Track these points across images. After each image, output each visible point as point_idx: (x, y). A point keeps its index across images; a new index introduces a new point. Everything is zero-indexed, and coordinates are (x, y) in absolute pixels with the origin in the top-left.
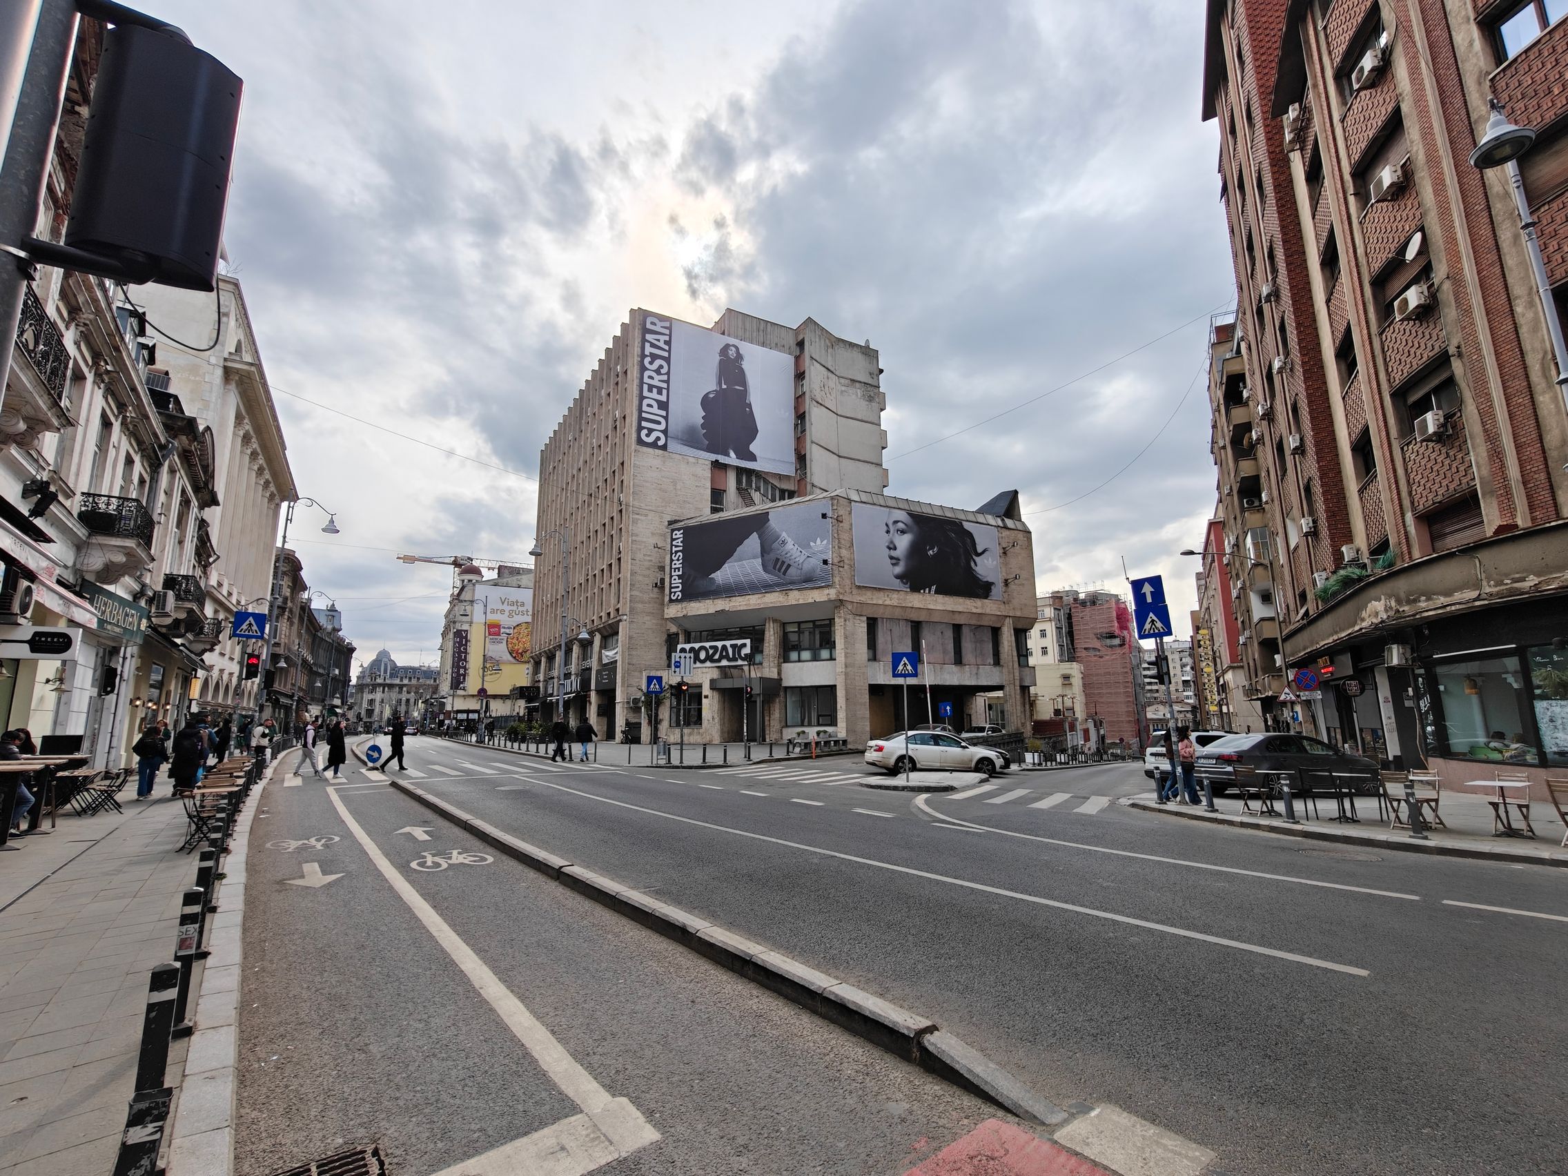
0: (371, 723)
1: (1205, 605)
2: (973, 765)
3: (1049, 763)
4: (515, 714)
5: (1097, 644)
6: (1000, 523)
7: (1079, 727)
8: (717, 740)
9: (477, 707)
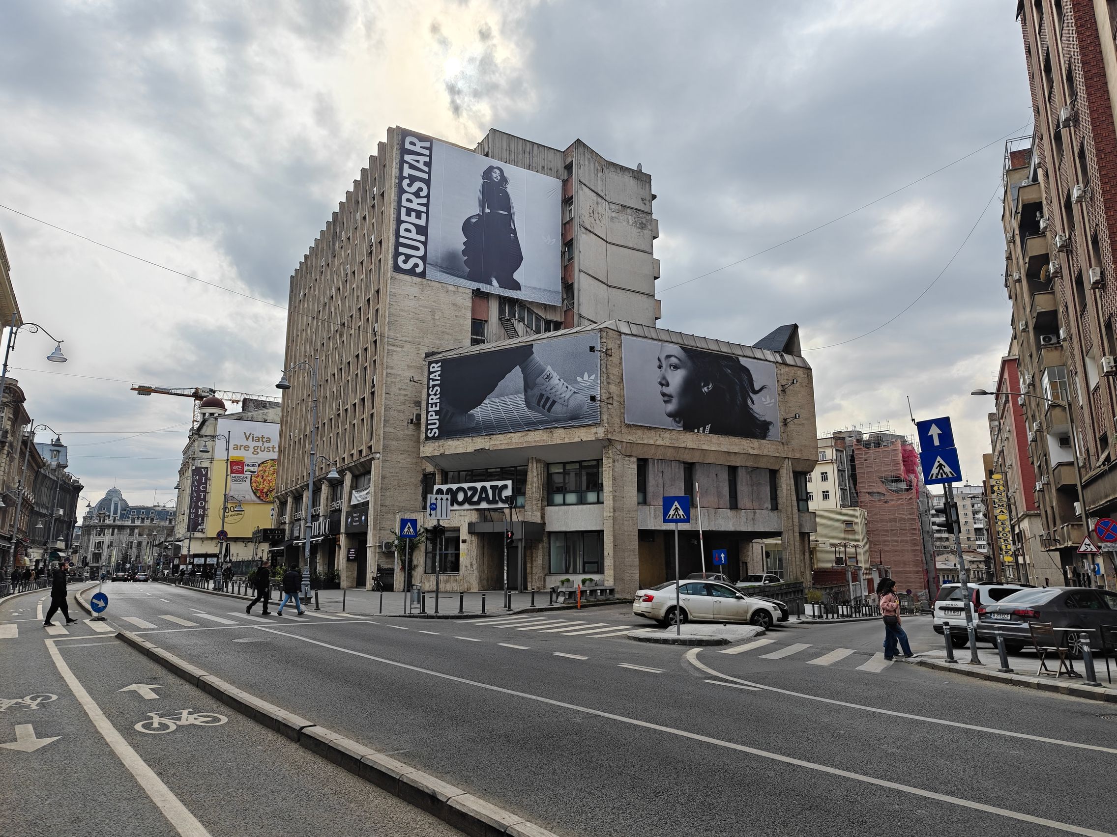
0: (98, 568)
1: (998, 448)
2: (749, 616)
3: (830, 616)
4: (257, 558)
5: (882, 489)
6: (779, 359)
7: (862, 577)
8: (475, 587)
9: (216, 551)
